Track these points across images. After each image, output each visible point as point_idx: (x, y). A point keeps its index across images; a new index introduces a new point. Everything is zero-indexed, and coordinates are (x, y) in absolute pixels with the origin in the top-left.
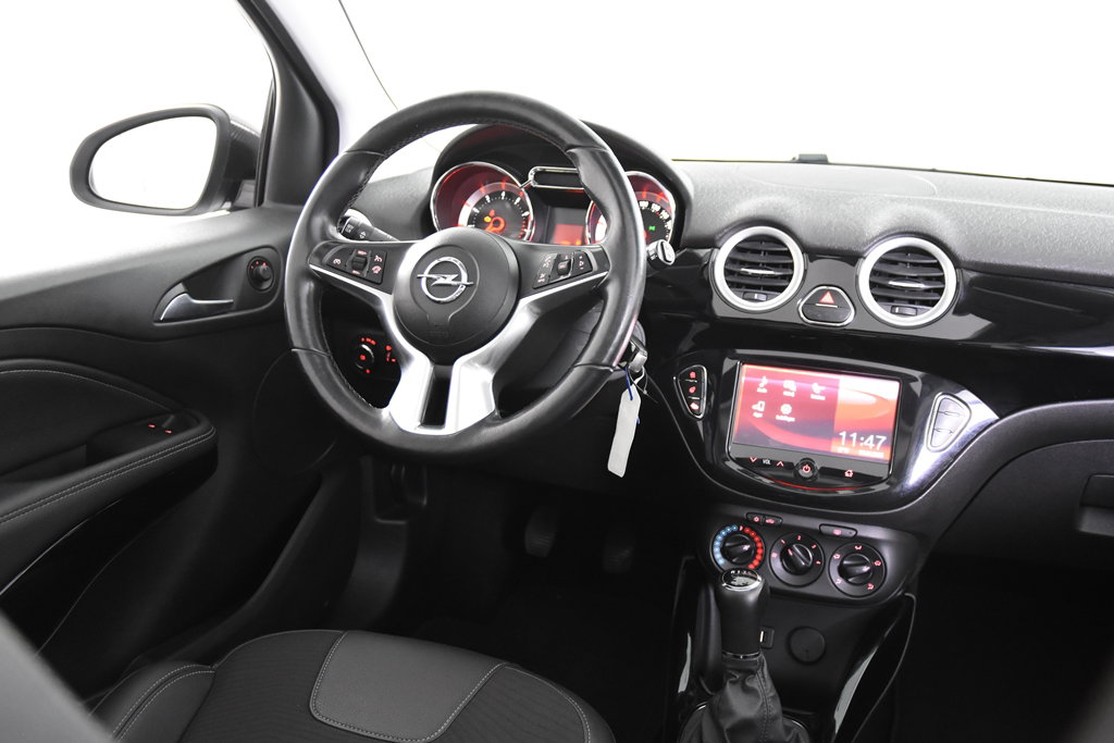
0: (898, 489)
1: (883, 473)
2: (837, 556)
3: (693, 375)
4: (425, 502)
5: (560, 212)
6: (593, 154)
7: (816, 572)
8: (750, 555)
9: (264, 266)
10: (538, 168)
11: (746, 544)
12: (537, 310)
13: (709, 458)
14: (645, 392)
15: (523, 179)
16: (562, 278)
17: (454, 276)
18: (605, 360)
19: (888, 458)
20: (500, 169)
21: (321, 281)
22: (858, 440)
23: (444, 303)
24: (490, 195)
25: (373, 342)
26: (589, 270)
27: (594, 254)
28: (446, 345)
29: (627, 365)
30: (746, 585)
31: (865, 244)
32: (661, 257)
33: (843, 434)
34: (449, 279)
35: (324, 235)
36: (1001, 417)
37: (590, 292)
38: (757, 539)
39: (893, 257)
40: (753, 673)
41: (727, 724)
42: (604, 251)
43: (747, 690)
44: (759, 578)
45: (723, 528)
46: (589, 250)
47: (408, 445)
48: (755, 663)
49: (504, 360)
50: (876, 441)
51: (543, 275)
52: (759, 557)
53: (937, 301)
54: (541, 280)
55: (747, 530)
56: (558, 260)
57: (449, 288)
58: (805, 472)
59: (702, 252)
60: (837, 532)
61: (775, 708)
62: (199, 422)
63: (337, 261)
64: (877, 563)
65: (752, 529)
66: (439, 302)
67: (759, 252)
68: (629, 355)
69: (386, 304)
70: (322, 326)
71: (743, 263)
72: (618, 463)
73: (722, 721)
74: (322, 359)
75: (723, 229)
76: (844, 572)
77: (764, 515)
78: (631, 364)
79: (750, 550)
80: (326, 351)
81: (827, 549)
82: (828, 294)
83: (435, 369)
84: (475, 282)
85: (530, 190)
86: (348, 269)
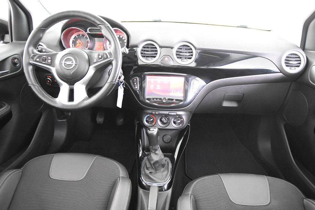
0: (186, 103)
1: (182, 99)
2: (173, 119)
3: (135, 80)
4: (70, 114)
5: (96, 39)
6: (105, 26)
7: (168, 123)
8: (153, 122)
9: (16, 60)
10: (90, 28)
11: (151, 119)
12: (95, 69)
13: (141, 99)
14: (124, 86)
15: (86, 31)
16: (100, 60)
17: (72, 62)
18: (114, 81)
19: (183, 96)
20: (79, 29)
21: (34, 65)
22: (176, 92)
23: (69, 69)
24: (77, 35)
25: (51, 77)
26: (107, 58)
27: (108, 53)
28: (72, 80)
29: (119, 80)
30: (153, 130)
31: (174, 45)
32: (125, 52)
33: (172, 91)
34: (70, 63)
35: (33, 53)
36: (207, 84)
37: (108, 63)
38: (154, 117)
39: (181, 47)
40: (157, 150)
41: (152, 162)
42: (110, 52)
43: (156, 154)
44: (156, 128)
45: (146, 116)
46: (106, 52)
47: (65, 108)
48: (157, 148)
49: (87, 82)
50: (180, 92)
51: (95, 60)
52: (155, 121)
53: (192, 58)
54: (95, 61)
55: (152, 115)
56: (99, 55)
57: (71, 65)
58: (164, 101)
59: (135, 48)
60: (173, 114)
61: (163, 157)
62: (5, 105)
63: (38, 60)
64: (182, 120)
65: (153, 115)
66: (68, 69)
67: (149, 48)
68: (120, 78)
69: (54, 70)
70: (36, 78)
71: (145, 51)
72: (119, 104)
73: (151, 162)
74: (37, 86)
75: (139, 43)
76: (174, 123)
77: (155, 112)
78: (120, 80)
79: (153, 120)
80: (38, 84)
81: (170, 118)
82: (166, 57)
83: (69, 87)
84: (77, 63)
85: (88, 34)
86: (41, 61)
